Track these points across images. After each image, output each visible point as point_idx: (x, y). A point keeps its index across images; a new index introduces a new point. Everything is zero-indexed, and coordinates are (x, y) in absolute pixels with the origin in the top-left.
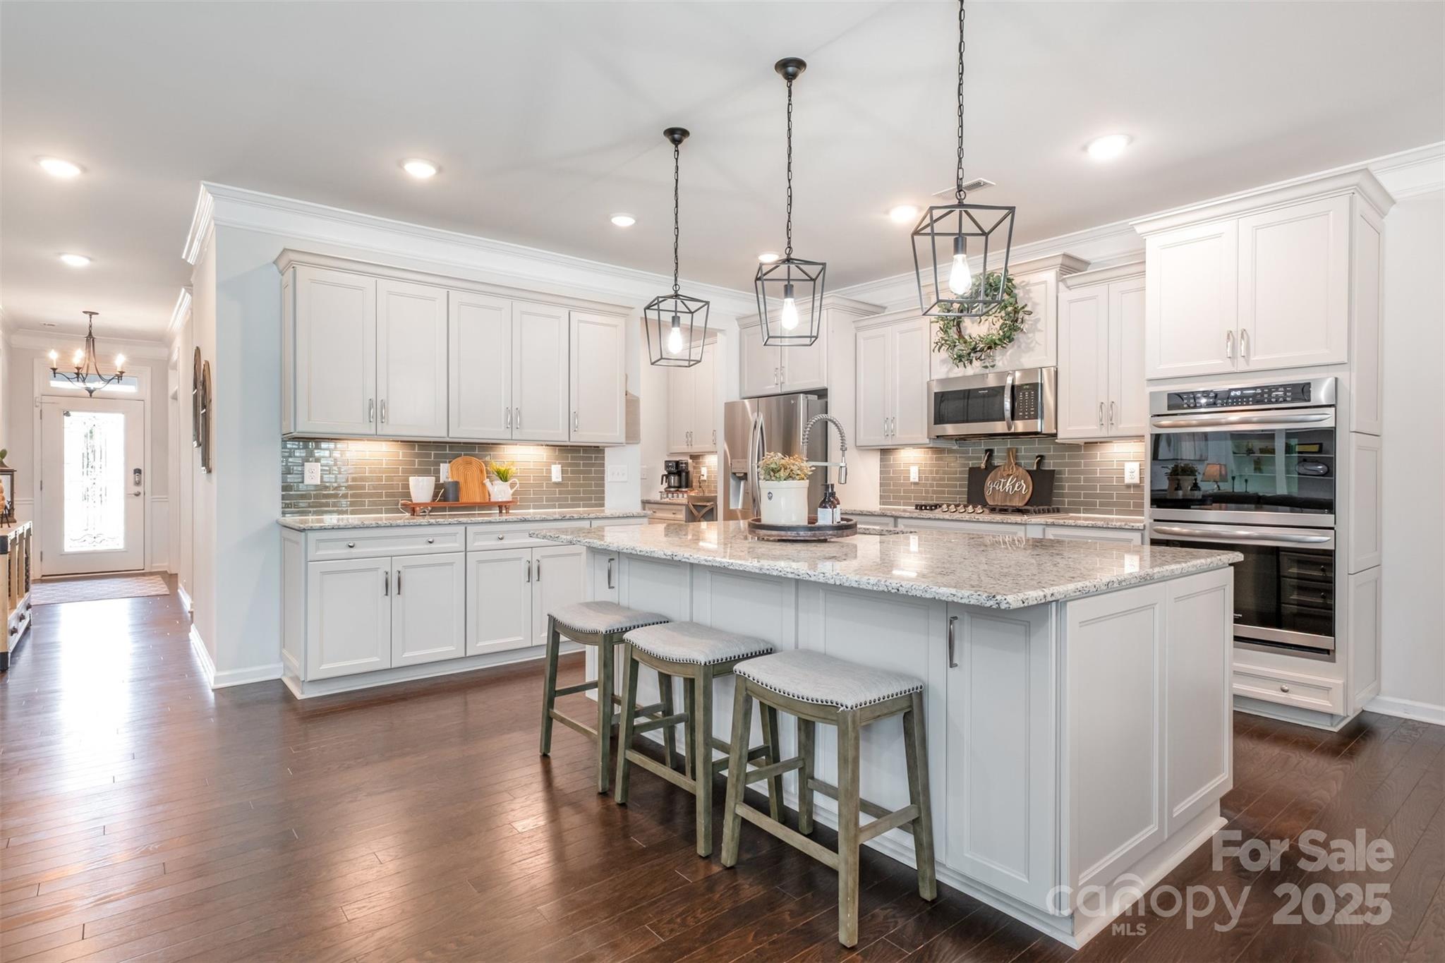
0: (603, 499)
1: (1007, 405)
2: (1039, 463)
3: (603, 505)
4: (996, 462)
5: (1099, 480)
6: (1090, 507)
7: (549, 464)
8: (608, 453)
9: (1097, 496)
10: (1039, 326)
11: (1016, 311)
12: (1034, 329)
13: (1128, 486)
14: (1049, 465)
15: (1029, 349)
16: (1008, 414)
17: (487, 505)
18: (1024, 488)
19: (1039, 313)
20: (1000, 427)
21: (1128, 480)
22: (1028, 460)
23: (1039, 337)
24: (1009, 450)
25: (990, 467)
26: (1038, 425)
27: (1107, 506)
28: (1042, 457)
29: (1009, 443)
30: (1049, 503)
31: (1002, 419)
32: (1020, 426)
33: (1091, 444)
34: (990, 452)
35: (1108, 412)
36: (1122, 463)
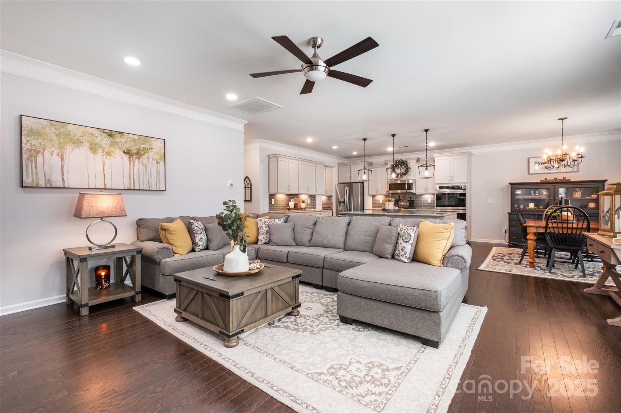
0: (316, 207)
1: (406, 186)
2: (410, 199)
3: (316, 209)
4: (400, 198)
5: (423, 202)
6: (421, 207)
7: (308, 199)
8: (317, 197)
9: (422, 205)
10: (412, 171)
11: (408, 168)
12: (411, 172)
13: (428, 203)
14: (412, 199)
15: (410, 176)
16: (406, 189)
17: (300, 208)
18: (407, 204)
19: (412, 168)
20: (405, 191)
21: (428, 202)
22: (408, 198)
23: (412, 173)
24: (404, 196)
25: (400, 200)
26: (412, 191)
27: (424, 207)
28: (411, 197)
29: (404, 195)
30: (413, 207)
31: (405, 189)
32: (408, 191)
33: (421, 195)
34: (399, 196)
35: (426, 190)
36: (427, 199)
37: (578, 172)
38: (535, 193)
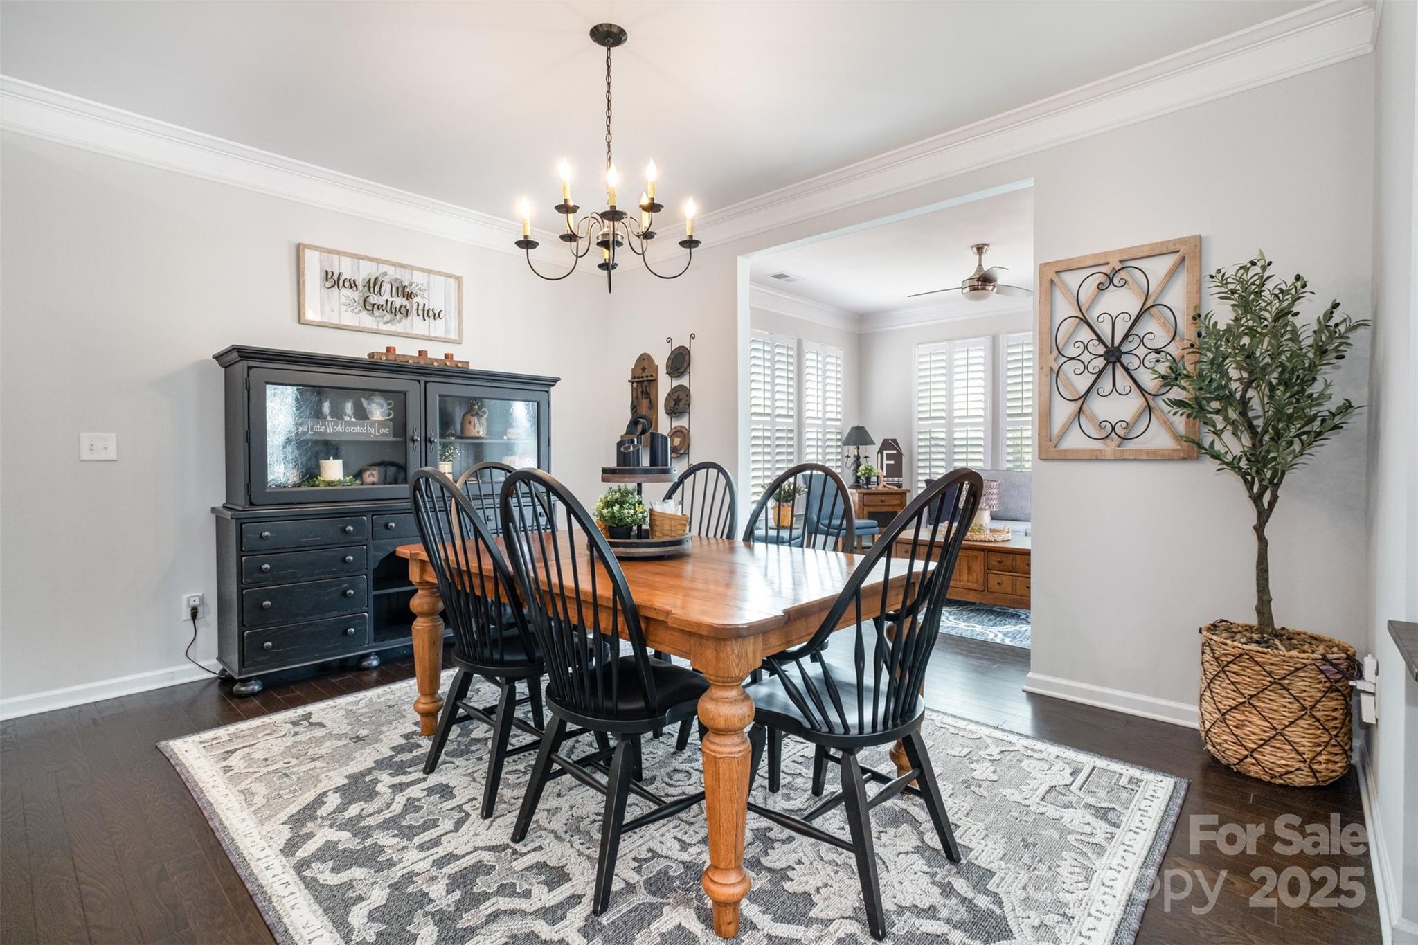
37: (459, 343)
38: (337, 414)
